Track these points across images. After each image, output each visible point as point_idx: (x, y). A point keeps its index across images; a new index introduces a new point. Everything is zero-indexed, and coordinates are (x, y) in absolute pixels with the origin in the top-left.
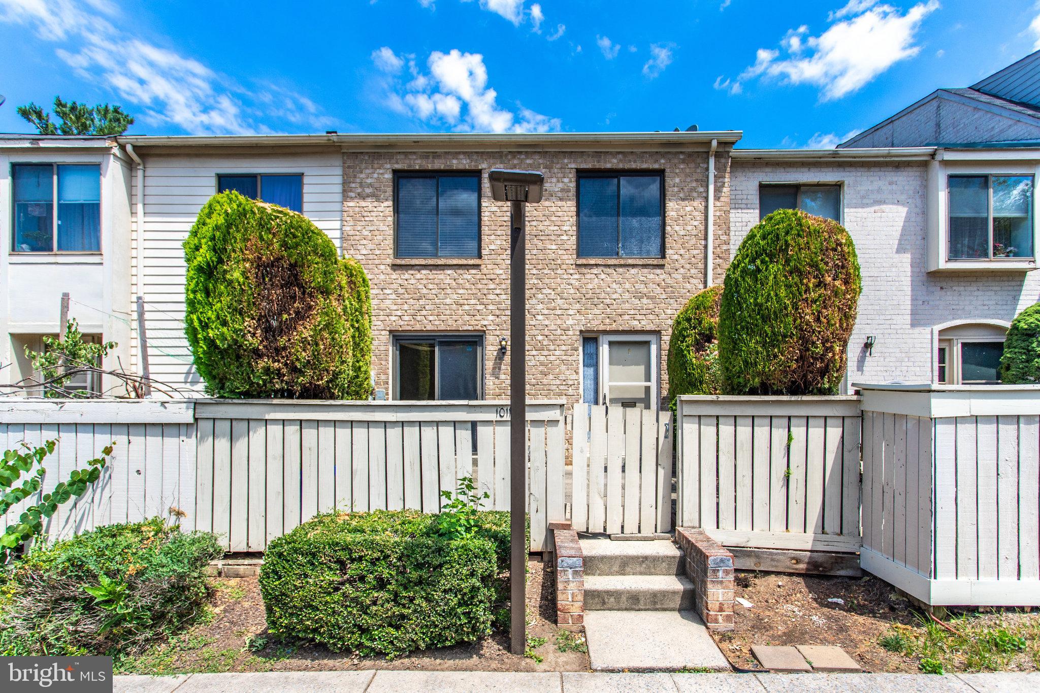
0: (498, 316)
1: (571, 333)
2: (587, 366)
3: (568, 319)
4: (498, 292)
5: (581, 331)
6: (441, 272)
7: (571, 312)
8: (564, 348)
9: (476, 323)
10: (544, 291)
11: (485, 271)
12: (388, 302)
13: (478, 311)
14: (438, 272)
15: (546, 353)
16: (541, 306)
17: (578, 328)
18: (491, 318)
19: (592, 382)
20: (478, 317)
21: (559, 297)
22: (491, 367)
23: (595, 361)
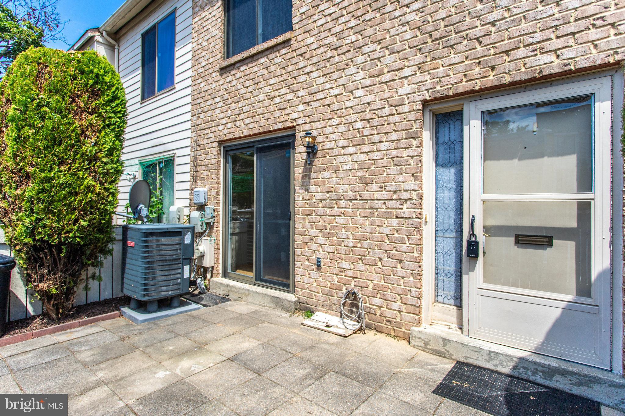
0: (308, 103)
1: (406, 108)
2: (444, 166)
3: (402, 86)
4: (308, 69)
5: (425, 103)
6: (256, 63)
7: (407, 72)
8: (394, 136)
9: (286, 117)
10: (366, 49)
11: (295, 45)
12: (218, 111)
13: (288, 101)
14: (253, 64)
15: (367, 148)
16: (362, 74)
17: (418, 97)
18: (301, 107)
19: (453, 194)
20: (288, 111)
21: (387, 52)
22: (300, 175)
23: (458, 154)
